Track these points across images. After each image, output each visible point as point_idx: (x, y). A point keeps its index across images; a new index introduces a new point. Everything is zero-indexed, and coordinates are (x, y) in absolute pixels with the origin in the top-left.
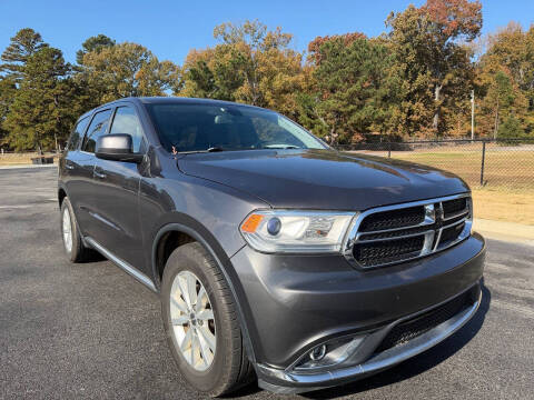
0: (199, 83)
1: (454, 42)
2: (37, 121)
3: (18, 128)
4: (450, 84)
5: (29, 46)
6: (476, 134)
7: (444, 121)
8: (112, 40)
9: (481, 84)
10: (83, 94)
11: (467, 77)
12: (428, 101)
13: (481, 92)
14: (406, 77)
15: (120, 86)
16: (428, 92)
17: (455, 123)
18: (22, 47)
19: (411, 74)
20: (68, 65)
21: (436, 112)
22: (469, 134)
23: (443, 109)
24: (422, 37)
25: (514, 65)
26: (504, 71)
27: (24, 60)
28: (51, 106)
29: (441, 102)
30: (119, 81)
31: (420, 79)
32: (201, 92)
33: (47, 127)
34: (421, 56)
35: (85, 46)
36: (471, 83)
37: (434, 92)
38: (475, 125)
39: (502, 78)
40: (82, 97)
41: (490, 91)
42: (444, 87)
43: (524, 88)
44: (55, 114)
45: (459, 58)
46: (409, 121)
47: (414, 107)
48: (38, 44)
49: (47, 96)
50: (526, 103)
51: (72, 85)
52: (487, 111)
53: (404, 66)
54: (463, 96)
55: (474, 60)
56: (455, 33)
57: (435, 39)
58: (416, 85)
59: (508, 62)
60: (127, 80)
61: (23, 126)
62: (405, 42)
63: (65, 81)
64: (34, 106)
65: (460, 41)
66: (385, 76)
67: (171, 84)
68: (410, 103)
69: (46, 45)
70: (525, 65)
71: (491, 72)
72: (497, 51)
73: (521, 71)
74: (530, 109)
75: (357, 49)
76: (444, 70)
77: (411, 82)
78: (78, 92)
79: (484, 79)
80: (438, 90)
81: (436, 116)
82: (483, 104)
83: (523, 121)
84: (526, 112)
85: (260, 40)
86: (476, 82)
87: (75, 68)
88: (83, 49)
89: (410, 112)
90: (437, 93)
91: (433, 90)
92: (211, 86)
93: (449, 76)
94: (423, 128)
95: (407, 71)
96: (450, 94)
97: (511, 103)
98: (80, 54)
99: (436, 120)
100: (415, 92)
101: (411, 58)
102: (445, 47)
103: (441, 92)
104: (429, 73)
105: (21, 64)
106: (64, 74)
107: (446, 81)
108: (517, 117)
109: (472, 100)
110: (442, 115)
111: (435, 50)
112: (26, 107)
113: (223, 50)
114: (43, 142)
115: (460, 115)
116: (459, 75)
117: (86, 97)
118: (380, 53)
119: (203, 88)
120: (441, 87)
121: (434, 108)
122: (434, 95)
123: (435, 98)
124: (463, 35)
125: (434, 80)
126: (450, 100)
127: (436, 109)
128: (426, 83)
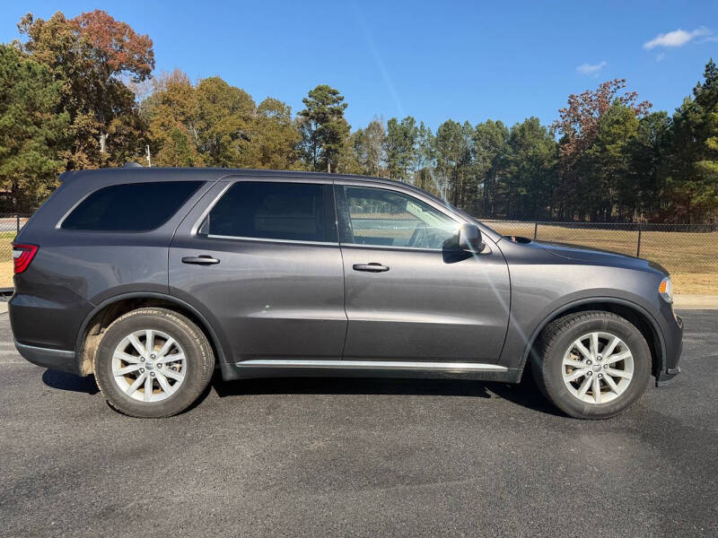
1: (118, 78)
4: (118, 133)
9: (154, 138)
12: (93, 153)
16: (92, 139)
23: (112, 164)
24: (79, 62)
25: (187, 121)
26: (179, 128)
29: (108, 155)
31: (80, 121)
36: (143, 135)
37: (98, 140)
39: (178, 135)
41: (165, 148)
42: (111, 136)
43: (200, 150)
47: (75, 158)
56: (119, 68)
58: (75, 126)
59: (182, 117)
62: (56, 64)
68: (68, 153)
70: (199, 124)
71: (165, 126)
72: (167, 101)
73: (195, 130)
79: (156, 132)
80: (103, 138)
86: (148, 135)
89: (70, 166)
90: (102, 142)
91: (97, 137)
93: (116, 122)
96: (117, 145)
100: (75, 137)
101: (66, 88)
102: (109, 83)
103: (107, 141)
104: (91, 113)
107: (113, 129)
109: (148, 158)
111: (97, 84)
116: (128, 123)
120: (107, 135)
121: (100, 162)
122: (99, 144)
123: (100, 148)
124: (128, 72)
125: (97, 125)
126: (118, 154)
127: (104, 164)
128: (88, 126)
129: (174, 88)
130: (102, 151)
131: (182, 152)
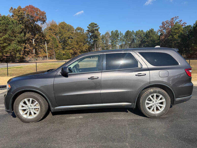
4: (38, 38)
7: (37, 51)
11: (42, 37)
12: (31, 44)
21: (34, 48)
22: (46, 56)
23: (36, 47)
24: (26, 19)
26: (54, 36)
29: (35, 45)
31: (27, 35)
36: (44, 39)
37: (32, 41)
45: (39, 29)
46: (25, 51)
47: (26, 46)
54: (42, 43)
56: (37, 21)
57: (31, 21)
58: (26, 37)
68: (24, 44)
71: (50, 36)
72: (50, 29)
73: (58, 37)
79: (48, 38)
86: (46, 39)
89: (25, 48)
90: (33, 41)
93: (37, 35)
94: (30, 54)
99: (34, 51)
100: (26, 40)
101: (23, 27)
102: (34, 25)
103: (35, 41)
104: (30, 33)
107: (36, 37)
109: (46, 45)
110: (36, 49)
120: (35, 39)
121: (33, 47)
124: (40, 22)
125: (32, 36)
126: (38, 44)
127: (34, 47)
128: (29, 37)
129: (52, 26)
130: (33, 43)
131: (55, 43)
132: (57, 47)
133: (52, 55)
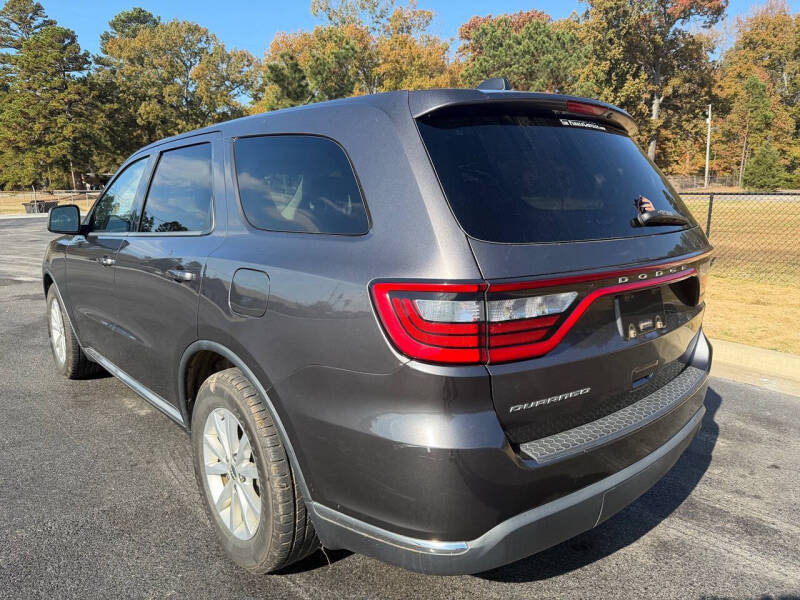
0: (284, 88)
1: (684, 28)
2: (39, 142)
3: (10, 153)
4: (675, 94)
5: (24, 23)
6: (713, 173)
7: (664, 151)
8: (155, 17)
9: (722, 95)
10: (112, 102)
11: (702, 85)
12: (642, 122)
13: (722, 108)
14: (608, 81)
15: (167, 90)
16: (642, 106)
17: (681, 154)
18: (13, 26)
19: (615, 77)
20: (86, 55)
21: (652, 138)
22: (702, 171)
23: (664, 132)
24: (633, 19)
25: (775, 66)
26: (759, 76)
27: (19, 47)
28: (61, 119)
29: (660, 122)
30: (167, 82)
31: (630, 86)
32: (287, 102)
33: (55, 152)
34: (632, 50)
35: (113, 25)
36: (709, 93)
37: (650, 106)
38: (712, 158)
39: (755, 86)
40: (108, 106)
41: (736, 106)
42: (667, 98)
43: (788, 102)
44: (67, 132)
45: (691, 53)
48: (39, 20)
49: (54, 104)
50: (790, 125)
51: (93, 87)
52: (730, 137)
53: (605, 65)
54: (696, 113)
55: (715, 57)
56: (686, 15)
57: (655, 22)
58: (623, 94)
59: (767, 61)
60: (178, 80)
61: (18, 149)
63: (83, 81)
64: (33, 120)
65: (694, 27)
66: (575, 79)
67: (247, 88)
69: (51, 23)
70: (791, 66)
71: (739, 76)
72: (750, 44)
73: (785, 76)
74: (796, 135)
75: (531, 38)
76: (667, 71)
77: (615, 91)
78: (103, 97)
79: (726, 88)
80: (656, 102)
81: (653, 144)
82: (724, 125)
83: (784, 152)
84: (789, 139)
85: (383, 21)
86: (715, 91)
87: (98, 61)
88: (110, 30)
90: (655, 108)
91: (649, 103)
92: (302, 93)
93: (675, 82)
95: (609, 73)
96: (676, 109)
97: (768, 125)
98: (106, 38)
99: (652, 149)
101: (616, 52)
102: (670, 36)
103: (661, 106)
104: (644, 76)
105: (12, 52)
106: (80, 69)
107: (669, 90)
108: (775, 148)
109: (708, 121)
110: (661, 142)
111: (653, 41)
112: (21, 120)
113: (325, 35)
114: (48, 175)
115: (689, 142)
116: (690, 81)
117: (116, 106)
118: (568, 43)
119: (289, 95)
120: (662, 99)
121: (649, 131)
122: (651, 111)
123: (652, 115)
124: (698, 17)
125: (651, 87)
126: (674, 119)
127: (654, 132)
128: (639, 91)
130: (653, 118)
131: (756, 108)
132: (763, 126)
133: (734, 167)
